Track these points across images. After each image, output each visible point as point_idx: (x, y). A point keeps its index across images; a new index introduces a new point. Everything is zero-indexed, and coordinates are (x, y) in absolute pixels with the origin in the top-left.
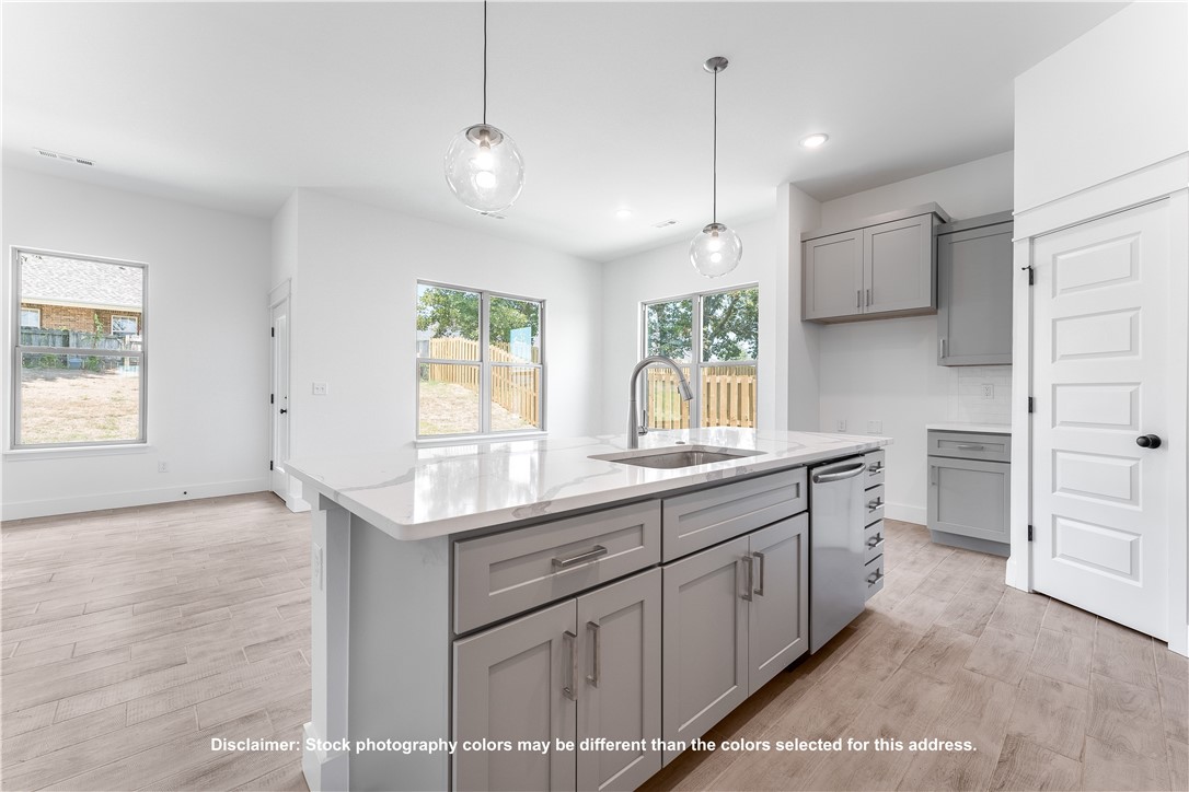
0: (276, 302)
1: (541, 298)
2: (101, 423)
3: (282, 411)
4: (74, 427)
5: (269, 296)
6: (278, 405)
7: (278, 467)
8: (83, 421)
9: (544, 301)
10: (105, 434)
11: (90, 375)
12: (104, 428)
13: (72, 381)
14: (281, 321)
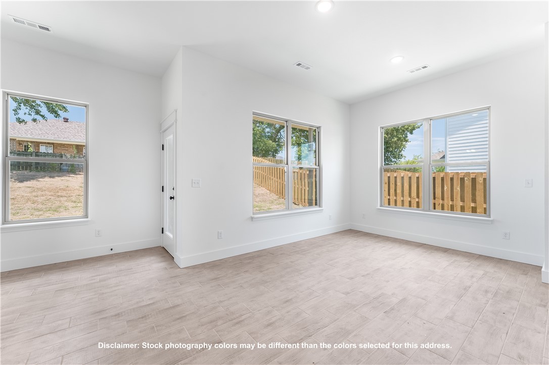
0: (165, 128)
1: (318, 125)
2: (74, 199)
3: (171, 198)
4: (60, 201)
5: (160, 125)
6: (168, 193)
7: (167, 232)
8: (65, 199)
9: (320, 127)
10: (75, 205)
11: (71, 175)
12: (75, 202)
13: (62, 178)
14: (169, 139)
